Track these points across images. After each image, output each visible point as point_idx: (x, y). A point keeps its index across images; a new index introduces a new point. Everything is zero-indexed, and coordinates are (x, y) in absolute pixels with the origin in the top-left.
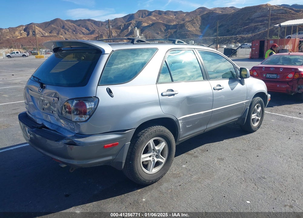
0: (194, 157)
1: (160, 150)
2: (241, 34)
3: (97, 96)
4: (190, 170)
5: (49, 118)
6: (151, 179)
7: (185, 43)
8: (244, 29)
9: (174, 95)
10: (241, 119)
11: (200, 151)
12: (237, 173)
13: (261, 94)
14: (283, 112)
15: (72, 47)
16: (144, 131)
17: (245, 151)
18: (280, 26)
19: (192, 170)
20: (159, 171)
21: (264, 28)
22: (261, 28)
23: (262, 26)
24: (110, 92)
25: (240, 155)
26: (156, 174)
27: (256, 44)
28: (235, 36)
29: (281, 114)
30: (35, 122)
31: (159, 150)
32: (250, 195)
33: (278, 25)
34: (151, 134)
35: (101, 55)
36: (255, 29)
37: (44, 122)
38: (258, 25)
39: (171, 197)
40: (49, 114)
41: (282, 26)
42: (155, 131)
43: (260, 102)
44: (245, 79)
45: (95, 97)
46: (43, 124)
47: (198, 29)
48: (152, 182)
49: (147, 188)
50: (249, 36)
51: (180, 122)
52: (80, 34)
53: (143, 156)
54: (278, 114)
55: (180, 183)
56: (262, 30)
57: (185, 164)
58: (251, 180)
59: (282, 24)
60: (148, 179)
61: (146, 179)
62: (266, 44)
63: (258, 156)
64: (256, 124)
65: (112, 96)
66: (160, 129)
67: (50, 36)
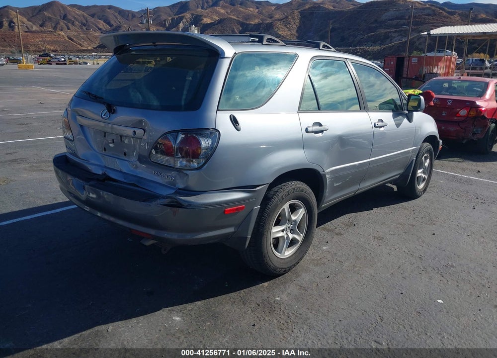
0: (337, 234)
1: (297, 220)
2: (362, 45)
3: (216, 128)
4: (335, 254)
5: (118, 165)
6: (284, 267)
7: (333, 49)
8: (369, 37)
9: (322, 132)
10: (403, 176)
11: (344, 226)
12: (409, 258)
13: (430, 139)
14: (452, 169)
15: (156, 44)
16: (278, 190)
17: (413, 226)
18: (429, 34)
19: (339, 254)
20: (292, 255)
21: (400, 37)
22: (395, 37)
23: (396, 34)
24: (234, 121)
25: (406, 231)
26: (290, 259)
27: (391, 63)
28: (354, 48)
29: (450, 172)
30: (88, 172)
31: (295, 221)
32: (439, 291)
33: (426, 33)
34: (289, 194)
35: (219, 60)
36: (386, 37)
37: (108, 170)
38: (390, 32)
39: (320, 294)
40: (117, 157)
41: (431, 36)
42: (294, 189)
43: (429, 151)
44: (414, 113)
45: (214, 129)
46: (105, 174)
47: (294, 32)
48: (285, 271)
49: (277, 280)
50: (376, 50)
51: (327, 176)
52: (95, 31)
53: (275, 229)
54: (446, 171)
55: (327, 274)
56: (396, 41)
57: (325, 245)
58: (434, 269)
59: (433, 32)
60: (280, 266)
61: (277, 266)
62: (406, 63)
63: (434, 234)
64: (421, 186)
65: (239, 129)
66: (300, 188)
67: (42, 32)
